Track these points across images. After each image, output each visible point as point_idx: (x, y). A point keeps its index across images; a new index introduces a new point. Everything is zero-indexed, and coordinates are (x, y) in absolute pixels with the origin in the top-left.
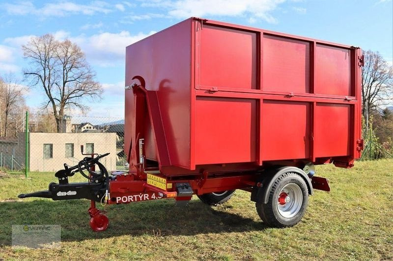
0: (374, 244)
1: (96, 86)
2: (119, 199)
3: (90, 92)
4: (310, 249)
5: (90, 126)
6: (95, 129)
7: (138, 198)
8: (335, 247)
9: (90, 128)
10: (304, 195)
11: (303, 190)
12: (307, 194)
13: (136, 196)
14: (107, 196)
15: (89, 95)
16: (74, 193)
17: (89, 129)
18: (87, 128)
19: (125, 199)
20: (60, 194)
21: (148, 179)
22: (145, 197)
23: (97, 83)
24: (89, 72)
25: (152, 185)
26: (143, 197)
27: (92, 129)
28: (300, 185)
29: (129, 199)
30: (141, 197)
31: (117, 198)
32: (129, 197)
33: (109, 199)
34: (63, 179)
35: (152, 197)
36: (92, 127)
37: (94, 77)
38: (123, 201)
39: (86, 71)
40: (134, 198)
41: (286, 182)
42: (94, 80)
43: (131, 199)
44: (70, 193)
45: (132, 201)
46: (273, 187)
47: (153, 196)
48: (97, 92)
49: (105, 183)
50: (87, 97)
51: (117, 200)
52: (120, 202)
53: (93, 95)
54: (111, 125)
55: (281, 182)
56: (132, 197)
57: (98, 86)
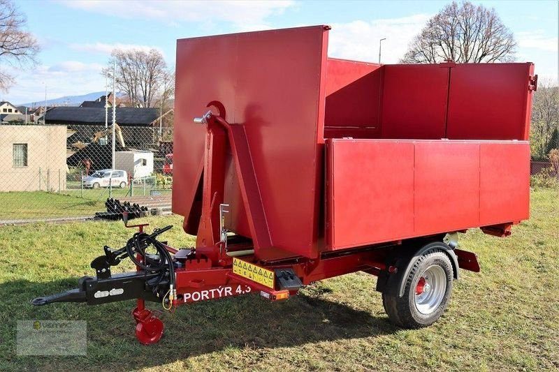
0: (546, 353)
1: (27, 39)
2: (187, 296)
3: (14, 51)
4: (468, 366)
5: (10, 107)
6: (19, 113)
7: (216, 293)
8: (499, 358)
9: (10, 111)
10: (448, 280)
11: (447, 273)
12: (452, 278)
13: (213, 291)
14: (172, 294)
15: (14, 56)
16: (121, 291)
17: (7, 113)
18: (5, 110)
19: (196, 296)
20: (98, 295)
21: (234, 266)
22: (226, 292)
23: (27, 35)
24: (12, 15)
25: (244, 276)
26: (223, 292)
27: (13, 112)
28: (444, 266)
29: (203, 295)
30: (220, 292)
31: (185, 295)
32: (202, 292)
33: (176, 298)
34: (104, 270)
35: (237, 291)
36: (14, 110)
37: (22, 24)
38: (194, 299)
39: (7, 13)
40: (210, 293)
41: (427, 264)
42: (22, 29)
43: (206, 295)
44: (114, 292)
45: (208, 298)
46: (411, 273)
47: (239, 290)
48: (28, 52)
49: (167, 273)
50: (9, 59)
51: (185, 298)
52: (190, 301)
53: (20, 57)
54: (48, 108)
55: (421, 264)
56: (208, 293)
57: (29, 41)
